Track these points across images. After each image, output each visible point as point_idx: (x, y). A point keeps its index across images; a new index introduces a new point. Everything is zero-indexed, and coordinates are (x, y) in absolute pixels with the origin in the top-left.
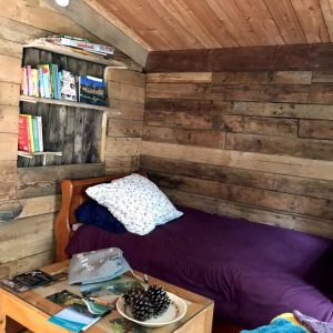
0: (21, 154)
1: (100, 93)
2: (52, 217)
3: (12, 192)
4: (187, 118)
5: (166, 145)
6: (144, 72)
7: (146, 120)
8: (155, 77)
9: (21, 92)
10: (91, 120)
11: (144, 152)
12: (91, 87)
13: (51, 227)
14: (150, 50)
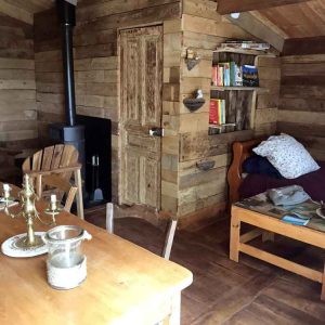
0: (211, 126)
1: (255, 77)
2: (225, 169)
3: (206, 151)
4: (319, 90)
5: (300, 113)
6: (281, 55)
7: (281, 93)
8: (291, 59)
9: (212, 83)
10: (246, 97)
11: (280, 119)
12: (248, 74)
13: (224, 176)
14: (286, 37)
